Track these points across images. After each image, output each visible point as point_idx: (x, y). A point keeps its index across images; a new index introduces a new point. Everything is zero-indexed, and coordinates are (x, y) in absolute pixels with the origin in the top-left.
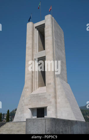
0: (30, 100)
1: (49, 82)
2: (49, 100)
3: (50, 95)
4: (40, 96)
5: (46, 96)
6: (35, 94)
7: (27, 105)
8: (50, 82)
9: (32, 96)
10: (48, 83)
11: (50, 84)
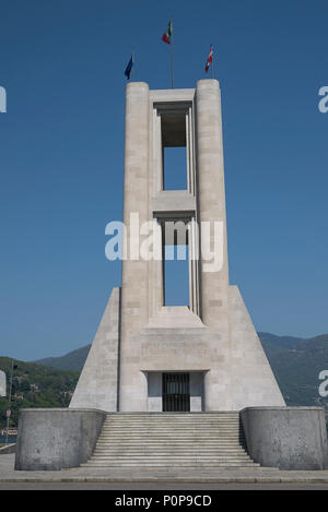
0: (145, 346)
1: (217, 299)
2: (216, 350)
3: (218, 337)
4: (183, 337)
5: (204, 339)
6: (164, 329)
7: (136, 360)
8: (217, 297)
9: (155, 333)
10: (212, 299)
11: (219, 303)
